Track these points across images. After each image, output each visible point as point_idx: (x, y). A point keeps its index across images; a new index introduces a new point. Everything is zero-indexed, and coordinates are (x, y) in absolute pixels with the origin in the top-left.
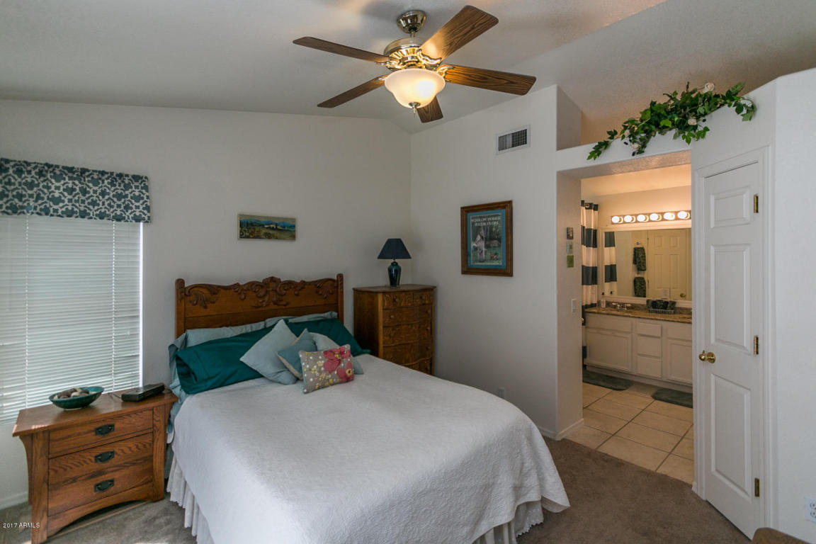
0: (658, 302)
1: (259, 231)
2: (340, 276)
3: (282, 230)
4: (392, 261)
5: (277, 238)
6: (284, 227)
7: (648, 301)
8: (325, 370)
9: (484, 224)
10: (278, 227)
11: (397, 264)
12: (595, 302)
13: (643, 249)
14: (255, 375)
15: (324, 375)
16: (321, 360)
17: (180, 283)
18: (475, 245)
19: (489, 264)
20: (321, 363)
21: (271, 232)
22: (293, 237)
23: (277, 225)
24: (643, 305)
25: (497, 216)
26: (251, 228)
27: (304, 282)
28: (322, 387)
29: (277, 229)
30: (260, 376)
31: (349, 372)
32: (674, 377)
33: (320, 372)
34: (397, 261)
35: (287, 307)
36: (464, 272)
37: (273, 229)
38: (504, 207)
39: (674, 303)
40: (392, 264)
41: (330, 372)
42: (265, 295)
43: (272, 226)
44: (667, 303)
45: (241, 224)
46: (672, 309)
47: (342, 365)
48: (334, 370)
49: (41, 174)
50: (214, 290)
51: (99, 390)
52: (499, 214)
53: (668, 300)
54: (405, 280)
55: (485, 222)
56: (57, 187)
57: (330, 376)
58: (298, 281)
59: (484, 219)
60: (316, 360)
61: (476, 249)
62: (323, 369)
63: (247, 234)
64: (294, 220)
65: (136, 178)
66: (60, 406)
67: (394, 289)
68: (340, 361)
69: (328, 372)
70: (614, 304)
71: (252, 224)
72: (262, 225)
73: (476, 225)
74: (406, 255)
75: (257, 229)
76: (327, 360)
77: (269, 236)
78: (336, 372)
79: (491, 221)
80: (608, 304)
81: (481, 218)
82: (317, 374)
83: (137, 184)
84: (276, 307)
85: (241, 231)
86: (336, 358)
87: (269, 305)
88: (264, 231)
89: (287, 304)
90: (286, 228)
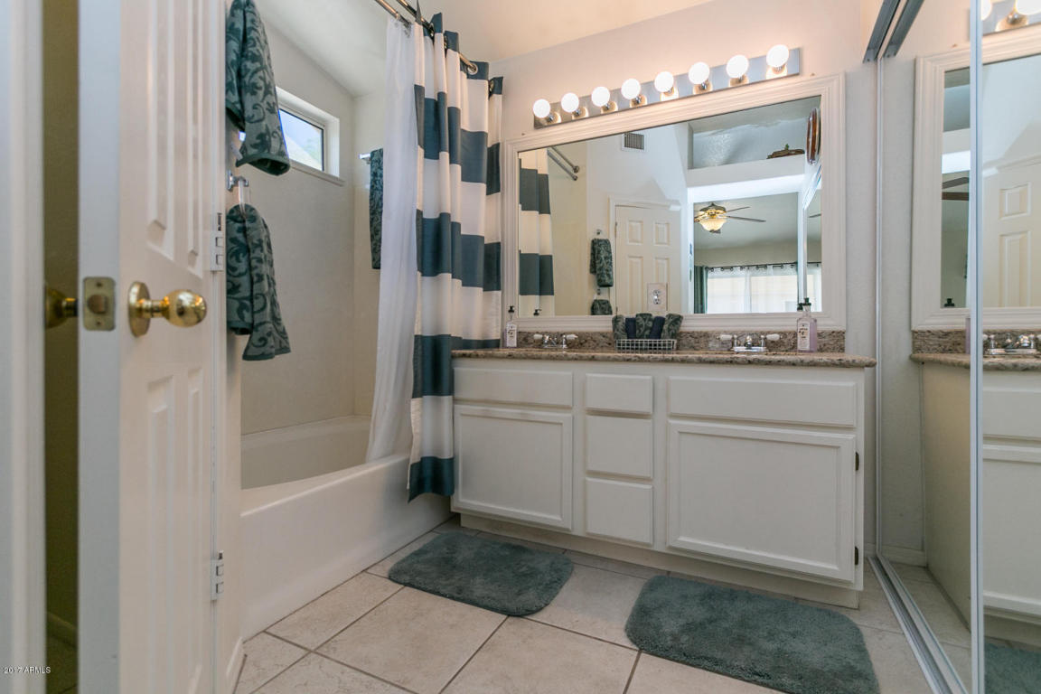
0: (641, 321)
7: (616, 321)
12: (495, 335)
13: (607, 242)
24: (603, 335)
32: (688, 541)
39: (677, 320)
44: (660, 321)
46: (673, 336)
53: (664, 314)
70: (537, 336)
80: (524, 339)
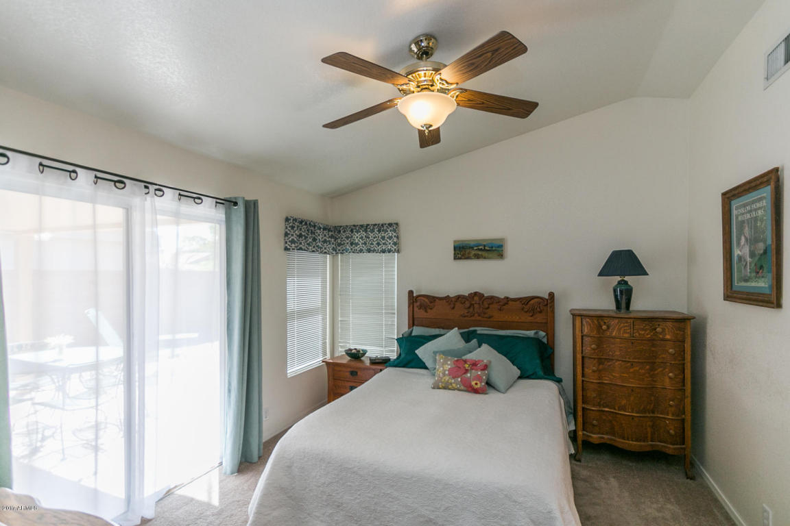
1: (469, 253)
2: (552, 295)
3: (491, 250)
4: (619, 278)
5: (485, 258)
6: (492, 247)
8: (449, 374)
9: (748, 216)
10: (486, 248)
11: (626, 283)
14: (422, 366)
15: (447, 378)
16: (448, 365)
17: (411, 292)
18: (739, 252)
19: (753, 284)
20: (447, 367)
21: (480, 253)
22: (501, 256)
23: (485, 246)
25: (760, 199)
26: (463, 251)
27: (507, 298)
28: (445, 388)
29: (485, 250)
30: (426, 368)
31: (476, 384)
33: (444, 374)
34: (626, 278)
35: (491, 319)
36: (728, 297)
37: (481, 250)
38: (768, 183)
40: (619, 283)
41: (453, 378)
42: (469, 308)
43: (480, 247)
45: (455, 248)
47: (469, 375)
48: (458, 377)
49: (352, 231)
50: (433, 299)
51: (365, 352)
52: (765, 195)
54: (641, 304)
55: (750, 211)
56: (357, 237)
57: (453, 381)
58: (503, 297)
59: (748, 208)
60: (445, 363)
61: (740, 258)
62: (447, 372)
63: (459, 256)
64: (502, 240)
65: (390, 225)
66: (349, 356)
67: (623, 314)
68: (467, 371)
69: (451, 377)
71: (463, 247)
72: (472, 248)
73: (740, 218)
74: (639, 270)
75: (468, 251)
76: (453, 366)
77: (478, 257)
78: (459, 379)
79: (756, 210)
81: (744, 206)
82: (441, 375)
83: (391, 229)
84: (479, 318)
85: (455, 254)
86: (464, 367)
87: (473, 316)
88: (473, 252)
89: (490, 317)
90: (494, 249)
